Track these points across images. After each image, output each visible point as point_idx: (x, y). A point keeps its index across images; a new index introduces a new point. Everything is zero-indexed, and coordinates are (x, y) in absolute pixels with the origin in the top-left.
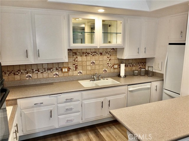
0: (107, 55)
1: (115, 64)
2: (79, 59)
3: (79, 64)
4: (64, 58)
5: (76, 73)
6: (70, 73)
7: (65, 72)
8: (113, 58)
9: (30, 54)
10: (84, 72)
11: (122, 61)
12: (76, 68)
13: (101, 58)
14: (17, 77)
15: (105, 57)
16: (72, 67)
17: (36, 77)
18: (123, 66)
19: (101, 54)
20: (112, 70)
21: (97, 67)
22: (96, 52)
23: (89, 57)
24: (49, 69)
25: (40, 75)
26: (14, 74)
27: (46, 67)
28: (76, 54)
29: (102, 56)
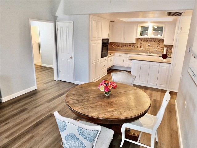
0: (158, 42)
1: (162, 47)
2: (143, 43)
3: (142, 45)
4: (134, 41)
5: (140, 49)
6: (138, 48)
7: (136, 48)
8: (161, 44)
9: (122, 39)
10: (144, 49)
11: (166, 46)
12: (141, 47)
13: (154, 43)
14: (118, 47)
15: (156, 43)
16: (139, 46)
17: (124, 48)
18: (165, 49)
19: (154, 41)
20: (160, 50)
21: (151, 48)
22: (151, 40)
23: (147, 43)
24: (129, 46)
25: (126, 48)
26: (118, 46)
27: (128, 45)
28: (141, 40)
29: (155, 42)
